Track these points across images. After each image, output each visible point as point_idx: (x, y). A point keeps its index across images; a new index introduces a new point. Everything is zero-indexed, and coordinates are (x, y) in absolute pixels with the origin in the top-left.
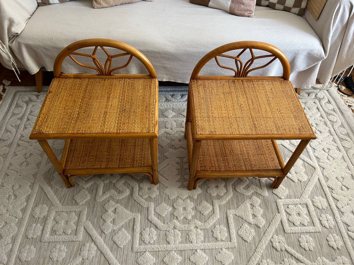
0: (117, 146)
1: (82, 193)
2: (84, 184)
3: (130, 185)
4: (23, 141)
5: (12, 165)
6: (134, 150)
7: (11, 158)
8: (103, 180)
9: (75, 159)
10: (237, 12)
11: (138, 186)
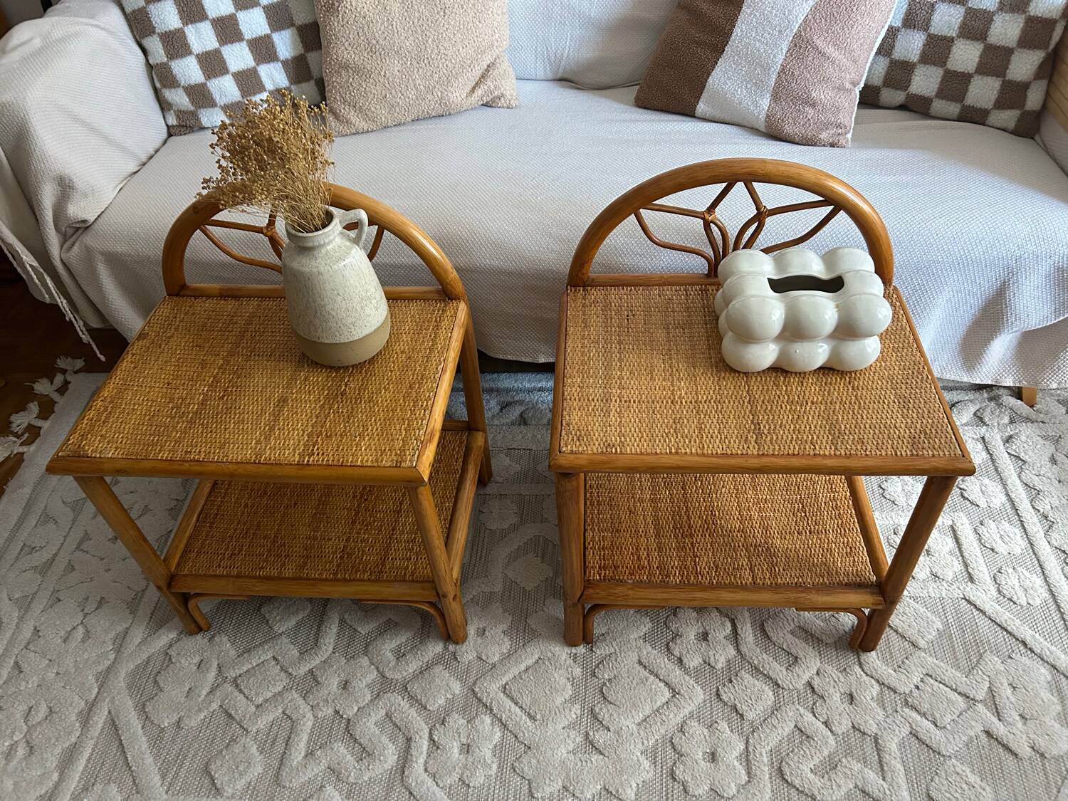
4: (87, 552)
5: (39, 637)
7: (42, 611)
8: (312, 706)
10: (789, 129)
11: (427, 735)
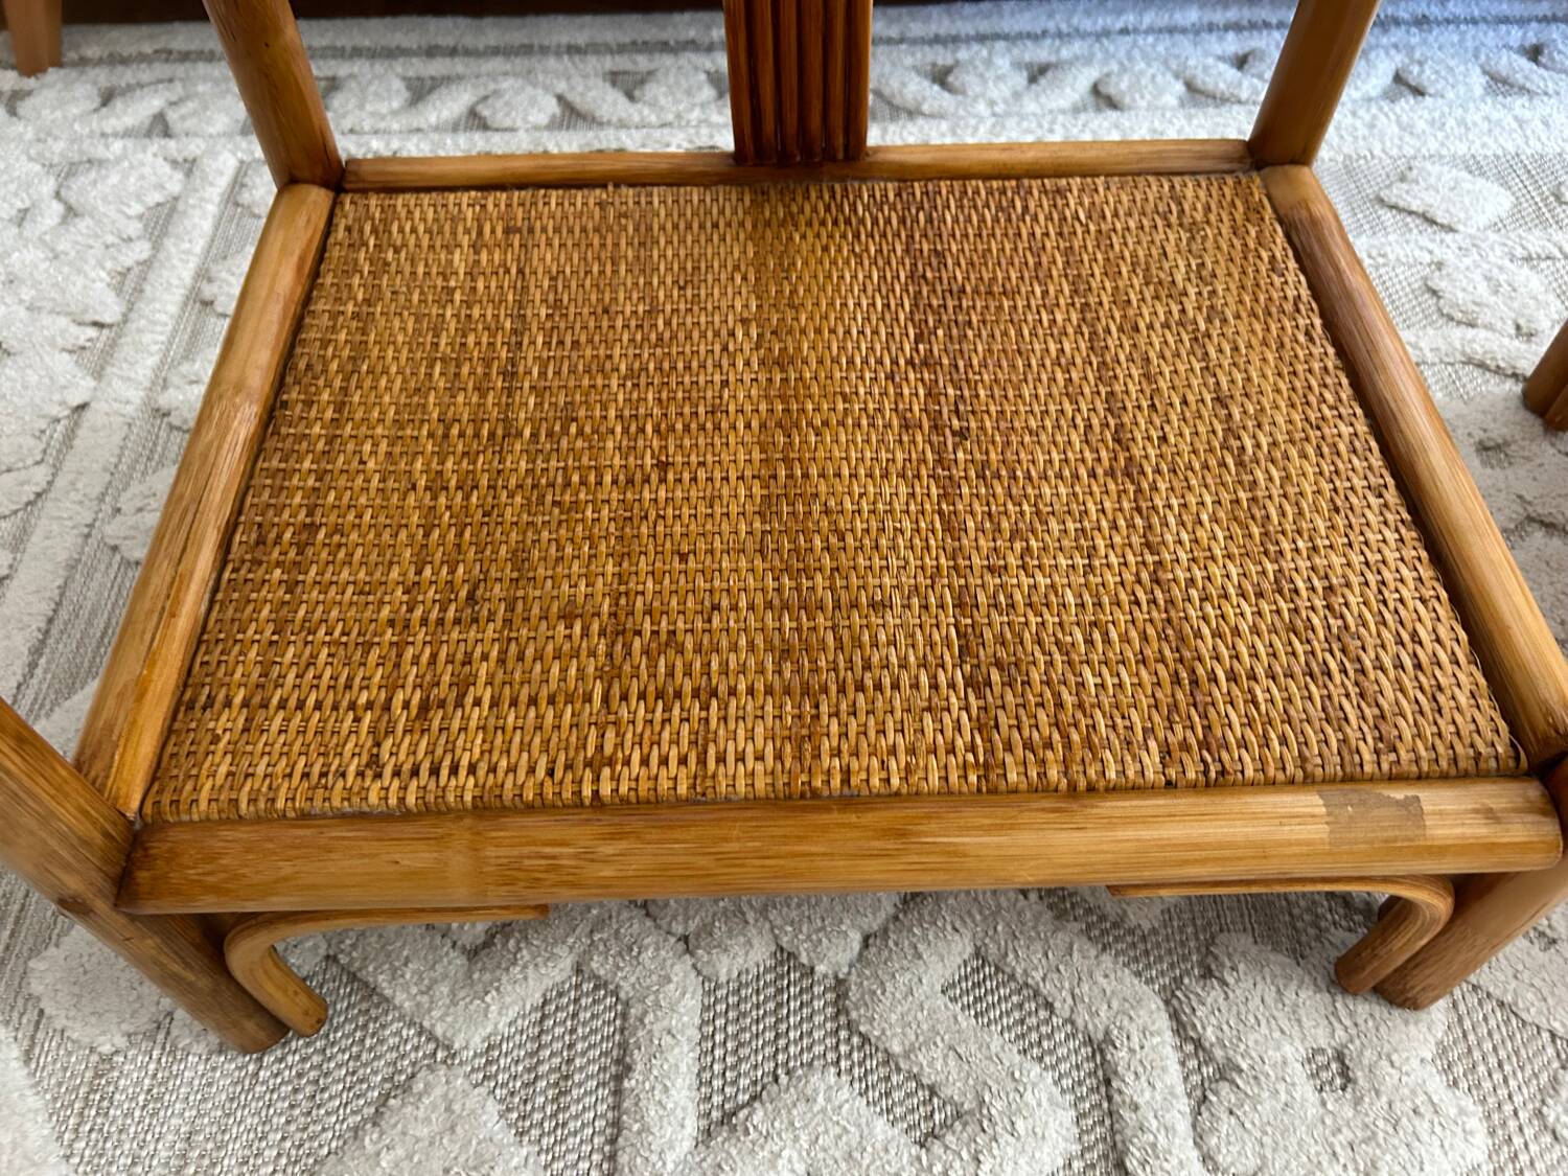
0: (886, 475)
1: (423, 1132)
2: (444, 989)
3: (1049, 1006)
6: (1131, 526)
8: (685, 939)
9: (314, 656)
11: (1163, 1022)
